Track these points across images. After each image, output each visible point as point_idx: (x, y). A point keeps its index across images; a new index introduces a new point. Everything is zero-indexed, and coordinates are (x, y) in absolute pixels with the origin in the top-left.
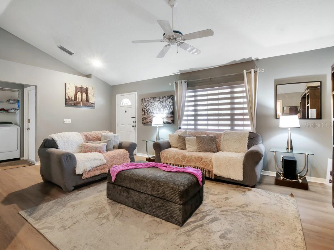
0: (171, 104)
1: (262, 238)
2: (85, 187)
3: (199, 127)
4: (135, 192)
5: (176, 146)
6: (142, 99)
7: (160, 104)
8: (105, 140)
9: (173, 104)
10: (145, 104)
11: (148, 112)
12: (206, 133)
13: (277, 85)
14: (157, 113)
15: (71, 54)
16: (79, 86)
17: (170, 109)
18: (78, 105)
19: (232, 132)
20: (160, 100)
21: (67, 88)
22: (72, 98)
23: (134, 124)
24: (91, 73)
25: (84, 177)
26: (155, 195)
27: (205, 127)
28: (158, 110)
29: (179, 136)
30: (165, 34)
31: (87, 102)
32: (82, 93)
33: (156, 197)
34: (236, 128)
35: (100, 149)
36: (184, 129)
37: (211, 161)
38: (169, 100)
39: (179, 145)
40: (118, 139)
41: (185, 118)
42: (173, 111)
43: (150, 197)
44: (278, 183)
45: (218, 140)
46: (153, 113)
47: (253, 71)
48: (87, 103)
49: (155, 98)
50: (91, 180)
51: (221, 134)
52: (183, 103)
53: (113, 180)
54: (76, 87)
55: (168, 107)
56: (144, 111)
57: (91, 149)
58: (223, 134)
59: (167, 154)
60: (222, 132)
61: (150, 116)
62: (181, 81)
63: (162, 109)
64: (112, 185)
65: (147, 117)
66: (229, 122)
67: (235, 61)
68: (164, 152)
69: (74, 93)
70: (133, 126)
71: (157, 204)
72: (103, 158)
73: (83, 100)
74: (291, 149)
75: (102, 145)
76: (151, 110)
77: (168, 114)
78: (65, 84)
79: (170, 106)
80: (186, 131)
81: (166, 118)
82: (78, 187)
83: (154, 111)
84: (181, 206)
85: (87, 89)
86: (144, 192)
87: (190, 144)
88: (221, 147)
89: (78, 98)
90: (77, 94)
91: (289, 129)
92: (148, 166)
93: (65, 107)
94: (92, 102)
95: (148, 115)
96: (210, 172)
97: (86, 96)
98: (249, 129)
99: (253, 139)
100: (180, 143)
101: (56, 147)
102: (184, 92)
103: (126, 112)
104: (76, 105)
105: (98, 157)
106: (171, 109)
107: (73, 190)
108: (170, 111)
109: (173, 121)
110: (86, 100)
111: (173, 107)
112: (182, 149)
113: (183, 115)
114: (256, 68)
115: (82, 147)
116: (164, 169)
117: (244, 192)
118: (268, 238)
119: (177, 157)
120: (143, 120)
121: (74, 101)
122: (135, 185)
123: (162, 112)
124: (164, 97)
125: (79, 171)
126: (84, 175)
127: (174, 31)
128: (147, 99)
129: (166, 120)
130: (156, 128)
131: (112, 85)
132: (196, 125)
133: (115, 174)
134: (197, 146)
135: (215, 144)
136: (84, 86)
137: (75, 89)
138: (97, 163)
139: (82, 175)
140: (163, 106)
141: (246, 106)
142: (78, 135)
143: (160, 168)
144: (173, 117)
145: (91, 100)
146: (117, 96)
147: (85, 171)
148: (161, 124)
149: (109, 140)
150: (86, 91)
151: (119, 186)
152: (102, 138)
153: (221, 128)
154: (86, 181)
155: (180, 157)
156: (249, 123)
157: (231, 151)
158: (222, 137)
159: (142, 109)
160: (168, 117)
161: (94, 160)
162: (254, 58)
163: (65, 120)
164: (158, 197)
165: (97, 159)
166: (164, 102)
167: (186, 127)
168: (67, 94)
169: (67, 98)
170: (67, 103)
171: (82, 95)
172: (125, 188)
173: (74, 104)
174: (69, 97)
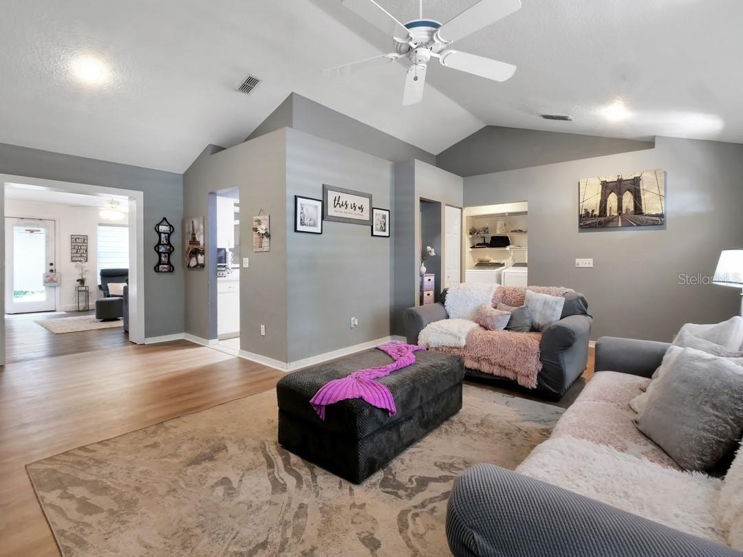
1: (176, 533)
16: (612, 178)
18: (610, 224)
21: (582, 191)
22: (593, 211)
31: (638, 214)
32: (620, 194)
48: (637, 217)
54: (604, 184)
69: (600, 199)
73: (624, 212)
85: (636, 181)
89: (611, 208)
90: (606, 201)
93: (579, 232)
94: (654, 213)
97: (632, 201)
101: (444, 302)
104: (604, 227)
110: (632, 209)
115: (478, 310)
118: (165, 543)
121: (600, 216)
125: (420, 342)
136: (627, 176)
137: (602, 189)
138: (448, 341)
145: (651, 207)
150: (634, 186)
163: (578, 261)
168: (582, 204)
169: (583, 212)
170: (584, 224)
171: (620, 200)
173: (600, 223)
174: (586, 210)
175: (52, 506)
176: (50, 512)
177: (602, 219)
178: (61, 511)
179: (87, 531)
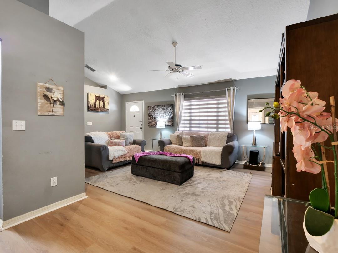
0: (171, 111)
1: (224, 189)
2: (114, 169)
3: (193, 129)
4: (152, 168)
5: (176, 143)
6: (148, 106)
7: (162, 111)
8: (123, 138)
9: (173, 111)
10: (150, 111)
11: (153, 117)
12: (197, 134)
13: (248, 99)
14: (160, 118)
15: (93, 70)
16: (98, 95)
17: (170, 115)
18: (97, 110)
19: (217, 133)
20: (163, 107)
21: (89, 97)
22: (92, 105)
23: (141, 127)
24: (106, 85)
25: (114, 162)
26: (165, 169)
27: (198, 129)
28: (161, 116)
29: (178, 136)
30: (169, 66)
32: (100, 101)
33: (165, 170)
34: (220, 130)
35: (121, 144)
36: (181, 130)
37: (200, 153)
38: (170, 108)
39: (178, 142)
40: (132, 137)
41: (182, 122)
42: (173, 116)
43: (161, 170)
44: (246, 167)
45: (206, 139)
46: (157, 118)
47: (232, 88)
48: (103, 109)
49: (159, 106)
50: (118, 164)
51: (209, 134)
52: (181, 111)
53: (136, 161)
54: (96, 96)
55: (169, 113)
56: (150, 116)
57: (115, 144)
58: (210, 134)
59: (169, 149)
60: (209, 133)
61: (155, 120)
62: (179, 93)
63: (164, 115)
64: (135, 165)
65: (152, 121)
66: (215, 126)
67: (220, 80)
68: (167, 147)
69: (94, 101)
70: (141, 128)
71: (166, 174)
72: (125, 150)
73: (101, 107)
74: (255, 144)
75: (122, 141)
76: (155, 115)
77: (169, 118)
78: (88, 94)
79: (171, 112)
80: (183, 132)
81: (167, 122)
82: (110, 169)
83: (158, 116)
84: (180, 174)
85: (103, 98)
86: (157, 167)
87: (186, 142)
88: (208, 143)
89: (97, 105)
90: (96, 102)
91: (254, 131)
92: (158, 154)
93: (88, 112)
94: (107, 109)
95: (153, 120)
96: (199, 160)
97: (103, 104)
98: (229, 131)
99: (230, 137)
100: (179, 141)
101: (93, 142)
102: (182, 102)
103: (134, 116)
105: (121, 149)
106: (172, 115)
107: (107, 170)
108: (171, 116)
109: (173, 124)
110: (102, 106)
111: (173, 113)
112: (180, 145)
113: (180, 120)
114: (235, 86)
115: (108, 142)
116: (169, 155)
117: (221, 172)
118: (228, 189)
119: (176, 150)
120: (149, 124)
122: (151, 164)
123: (164, 117)
124: (166, 105)
125: (111, 158)
126: (114, 161)
127: (176, 65)
128: (152, 107)
129: (167, 124)
130: (159, 129)
131: (122, 94)
132: (190, 127)
133: (138, 158)
134: (191, 143)
135: (204, 142)
136: (102, 96)
137: (95, 98)
138: (121, 153)
139: (112, 160)
140: (165, 112)
141: (227, 114)
142: (104, 134)
143: (166, 155)
144: (173, 121)
145: (107, 107)
146: (126, 103)
147: (114, 158)
148: (164, 126)
149: (127, 138)
151: (141, 165)
152: (121, 136)
153: (209, 130)
154: (114, 165)
155: (178, 150)
156: (229, 126)
157: (215, 146)
158: (209, 136)
159: (148, 114)
160: (169, 121)
161: (120, 151)
162: (233, 79)
163: (87, 123)
164: (166, 170)
165: (121, 151)
166: (166, 110)
167: (183, 129)
168: (89, 102)
169: (89, 105)
170: (89, 109)
171: (100, 103)
172: (145, 167)
173: (94, 110)
174: (90, 104)
175: (237, 209)
176: (238, 208)
177: (95, 108)
178: (236, 206)
179: (236, 199)
